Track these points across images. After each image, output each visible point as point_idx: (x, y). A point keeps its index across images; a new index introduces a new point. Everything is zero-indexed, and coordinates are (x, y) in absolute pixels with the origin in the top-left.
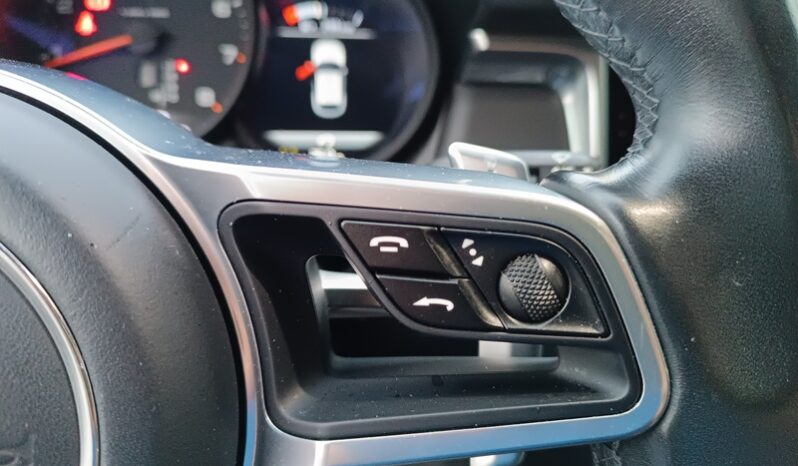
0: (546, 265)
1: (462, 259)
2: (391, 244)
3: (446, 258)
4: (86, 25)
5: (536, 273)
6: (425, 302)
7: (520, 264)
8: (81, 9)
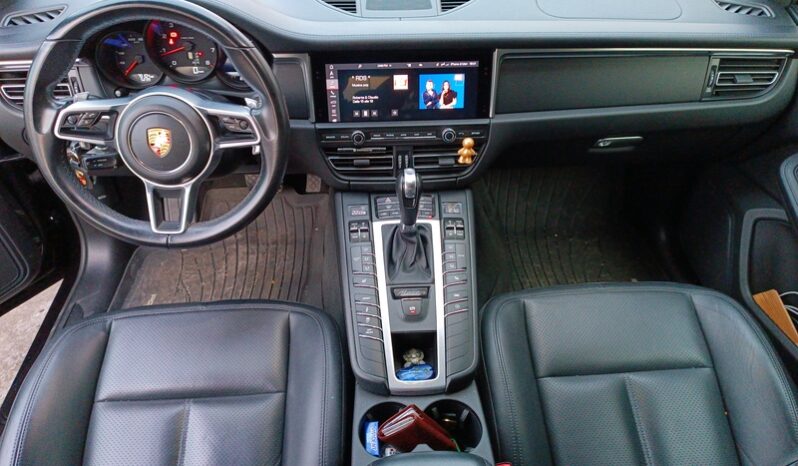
0: (246, 123)
1: (235, 122)
2: (226, 120)
3: (233, 121)
4: (171, 42)
5: (244, 124)
7: (243, 122)
8: (169, 37)
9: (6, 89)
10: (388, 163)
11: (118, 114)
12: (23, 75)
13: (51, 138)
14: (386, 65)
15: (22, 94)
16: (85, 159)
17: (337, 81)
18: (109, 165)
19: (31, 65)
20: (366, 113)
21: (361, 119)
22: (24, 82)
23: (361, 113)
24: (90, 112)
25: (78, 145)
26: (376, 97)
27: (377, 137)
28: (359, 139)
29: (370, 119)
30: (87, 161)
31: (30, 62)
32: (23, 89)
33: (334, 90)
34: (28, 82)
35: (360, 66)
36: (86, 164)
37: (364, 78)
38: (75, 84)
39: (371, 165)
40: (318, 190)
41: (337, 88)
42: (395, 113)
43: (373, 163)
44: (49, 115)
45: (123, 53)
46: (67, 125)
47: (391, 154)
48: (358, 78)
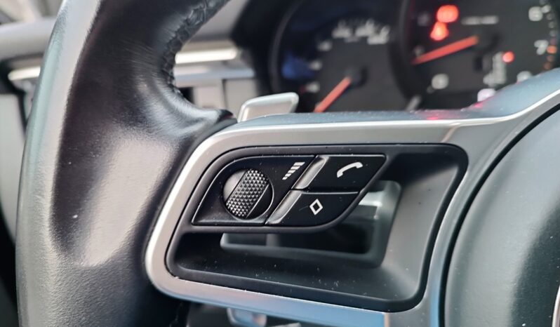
8: (434, 20)
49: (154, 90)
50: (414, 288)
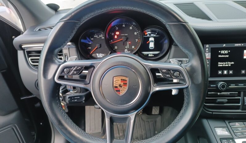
0: (178, 73)
1: (171, 72)
2: (164, 71)
3: (169, 72)
4: (116, 37)
5: (177, 73)
6: (167, 76)
7: (176, 72)
8: (115, 34)
9: (31, 59)
10: (238, 101)
11: (94, 67)
12: (39, 52)
13: (52, 83)
14: (240, 45)
15: (38, 62)
16: (68, 97)
17: (210, 54)
18: (81, 101)
19: (43, 46)
20: (225, 72)
21: (223, 75)
22: (39, 56)
23: (223, 72)
24: (78, 67)
25: (66, 87)
26: (233, 63)
27: (233, 86)
28: (223, 87)
29: (228, 75)
30: (69, 98)
31: (43, 45)
32: (38, 59)
33: (208, 59)
34: (41, 56)
35: (224, 45)
36: (67, 100)
37: (226, 52)
38: (66, 57)
39: (227, 103)
40: (156, 113)
41: (210, 58)
42: (243, 72)
43: (230, 101)
44: (53, 68)
45: (90, 43)
46: (63, 74)
47: (240, 96)
48: (223, 52)
49: (56, 59)
50: (88, 82)
